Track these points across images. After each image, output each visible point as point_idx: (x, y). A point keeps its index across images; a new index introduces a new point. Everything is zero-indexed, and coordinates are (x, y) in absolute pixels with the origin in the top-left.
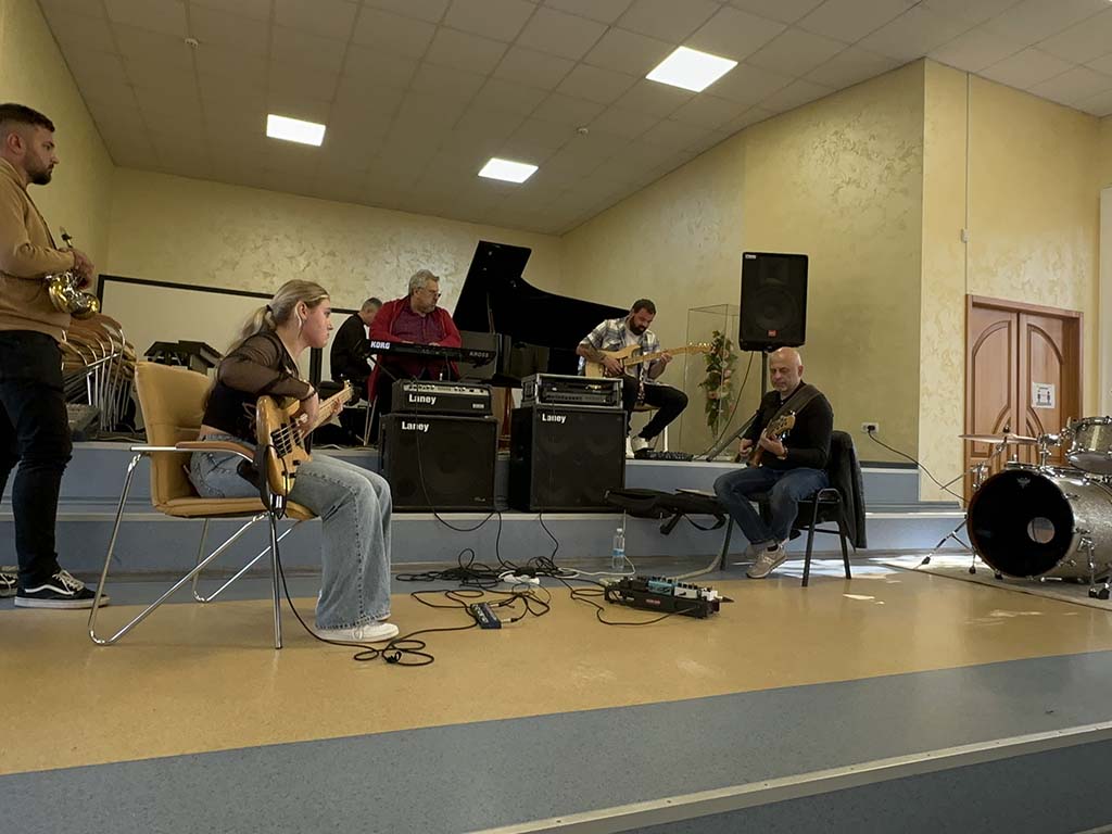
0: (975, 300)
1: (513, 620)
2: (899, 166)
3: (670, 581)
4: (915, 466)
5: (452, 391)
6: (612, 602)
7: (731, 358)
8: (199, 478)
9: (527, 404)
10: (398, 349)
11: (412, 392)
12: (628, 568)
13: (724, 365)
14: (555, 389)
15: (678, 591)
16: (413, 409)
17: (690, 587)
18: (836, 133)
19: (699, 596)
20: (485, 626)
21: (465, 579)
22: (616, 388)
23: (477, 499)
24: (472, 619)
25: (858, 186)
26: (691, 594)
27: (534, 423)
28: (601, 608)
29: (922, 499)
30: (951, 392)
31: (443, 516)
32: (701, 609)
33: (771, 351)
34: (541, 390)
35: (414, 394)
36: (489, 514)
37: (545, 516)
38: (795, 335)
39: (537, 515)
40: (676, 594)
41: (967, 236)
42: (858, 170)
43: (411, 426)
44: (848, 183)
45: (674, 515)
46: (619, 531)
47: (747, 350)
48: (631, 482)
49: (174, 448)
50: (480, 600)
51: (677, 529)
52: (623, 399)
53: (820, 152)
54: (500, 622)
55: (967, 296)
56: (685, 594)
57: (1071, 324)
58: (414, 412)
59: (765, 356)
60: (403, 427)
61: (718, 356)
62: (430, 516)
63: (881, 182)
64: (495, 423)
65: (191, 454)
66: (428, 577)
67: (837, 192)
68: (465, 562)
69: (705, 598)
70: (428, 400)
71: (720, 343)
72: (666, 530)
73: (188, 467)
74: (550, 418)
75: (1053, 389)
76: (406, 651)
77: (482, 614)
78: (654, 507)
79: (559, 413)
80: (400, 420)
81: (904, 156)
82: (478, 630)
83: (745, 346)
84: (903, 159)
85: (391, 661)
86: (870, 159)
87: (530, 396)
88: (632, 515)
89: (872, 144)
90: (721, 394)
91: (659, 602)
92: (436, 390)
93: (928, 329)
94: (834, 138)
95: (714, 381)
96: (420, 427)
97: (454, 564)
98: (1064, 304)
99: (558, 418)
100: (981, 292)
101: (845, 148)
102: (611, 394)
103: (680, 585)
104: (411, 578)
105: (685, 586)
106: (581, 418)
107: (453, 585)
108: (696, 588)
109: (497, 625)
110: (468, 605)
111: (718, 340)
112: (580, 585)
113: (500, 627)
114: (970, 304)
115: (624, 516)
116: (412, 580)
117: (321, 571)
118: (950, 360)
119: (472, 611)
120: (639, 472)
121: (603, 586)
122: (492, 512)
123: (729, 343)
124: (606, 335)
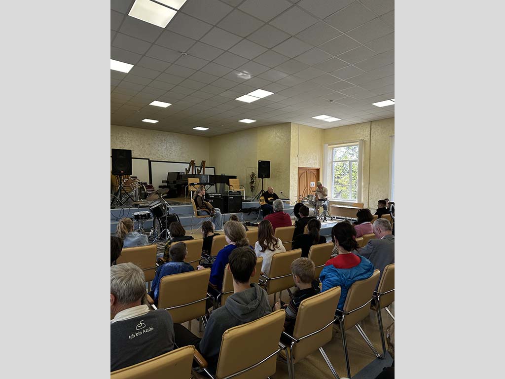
0: (300, 168)
3: (253, 222)
4: (289, 199)
5: (216, 195)
7: (256, 178)
11: (210, 195)
13: (254, 180)
14: (231, 193)
18: (275, 133)
22: (240, 192)
25: (280, 145)
27: (228, 199)
30: (295, 186)
33: (264, 179)
34: (229, 193)
40: (254, 224)
41: (299, 156)
45: (250, 212)
46: (242, 215)
48: (243, 207)
51: (250, 215)
53: (272, 136)
55: (298, 167)
57: (318, 170)
58: (211, 199)
59: (262, 179)
60: (210, 201)
61: (253, 177)
63: (283, 145)
64: (222, 200)
67: (276, 145)
71: (253, 175)
72: (249, 215)
75: (314, 183)
78: (246, 211)
79: (232, 197)
83: (259, 177)
84: (287, 141)
86: (282, 140)
87: (226, 194)
89: (282, 137)
90: (253, 185)
91: (252, 225)
92: (213, 195)
93: (291, 174)
95: (252, 183)
96: (212, 201)
98: (317, 167)
100: (301, 166)
101: (277, 136)
105: (255, 222)
106: (235, 197)
115: (242, 213)
118: (295, 180)
120: (246, 205)
123: (255, 175)
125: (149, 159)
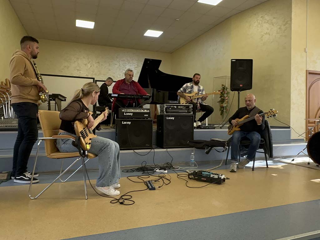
0: (310, 72)
1: (159, 187)
2: (283, 28)
3: (209, 172)
4: (289, 127)
5: (138, 111)
6: (191, 179)
7: (228, 93)
8: (59, 146)
9: (162, 114)
10: (120, 96)
11: (125, 112)
12: (195, 165)
13: (225, 95)
14: (170, 109)
15: (212, 176)
16: (125, 117)
17: (216, 174)
18: (262, 17)
19: (219, 177)
20: (150, 189)
21: (144, 171)
22: (190, 107)
23: (147, 145)
24: (147, 186)
25: (269, 35)
26: (216, 177)
27: (164, 120)
28: (187, 182)
29: (292, 138)
30: (301, 103)
31: (136, 151)
32: (219, 181)
33: (241, 91)
34: (166, 109)
35: (126, 112)
36: (151, 150)
37: (169, 150)
38: (249, 86)
39: (166, 149)
40: (211, 177)
41: (307, 50)
42: (269, 29)
43: (125, 123)
44: (266, 34)
45: (210, 148)
46: (192, 154)
47: (233, 91)
48: (196, 137)
49: (52, 138)
50: (148, 179)
52: (192, 111)
53: (256, 24)
54: (155, 188)
55: (307, 70)
56: (214, 177)
58: (126, 118)
59: (239, 93)
60: (123, 123)
61: (223, 93)
62: (132, 151)
63: (277, 33)
64: (151, 121)
65: (56, 139)
66: (132, 171)
67: (262, 37)
68: (144, 165)
69: (221, 178)
70: (130, 114)
72: (207, 153)
73: (56, 143)
74: (169, 118)
76: (126, 199)
77: (149, 185)
78: (203, 146)
79: (172, 116)
80: (122, 121)
81: (285, 24)
82: (148, 190)
84: (284, 25)
85: (122, 203)
86: (274, 26)
87: (162, 111)
88: (196, 148)
89: (274, 20)
90: (225, 105)
91: (205, 179)
92: (133, 111)
93: (293, 82)
94: (261, 19)
95: (222, 101)
96: (128, 123)
97: (140, 166)
99: (172, 118)
100: (311, 69)
101: (265, 22)
102: (189, 109)
103: (212, 174)
104: (127, 171)
105: (214, 174)
106: (179, 117)
107: (140, 173)
108: (217, 175)
109: (154, 189)
110: (145, 181)
111: (223, 87)
112: (180, 172)
113: (155, 190)
114: (308, 73)
115: (194, 149)
116: (127, 172)
117: (98, 170)
118: (301, 92)
119: (146, 183)
120: (199, 134)
121: (187, 172)
122: (152, 149)
123: (227, 88)
124: (187, 88)
125: (94, 79)
